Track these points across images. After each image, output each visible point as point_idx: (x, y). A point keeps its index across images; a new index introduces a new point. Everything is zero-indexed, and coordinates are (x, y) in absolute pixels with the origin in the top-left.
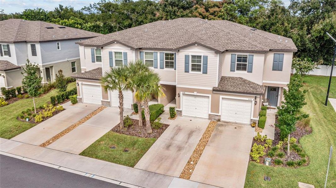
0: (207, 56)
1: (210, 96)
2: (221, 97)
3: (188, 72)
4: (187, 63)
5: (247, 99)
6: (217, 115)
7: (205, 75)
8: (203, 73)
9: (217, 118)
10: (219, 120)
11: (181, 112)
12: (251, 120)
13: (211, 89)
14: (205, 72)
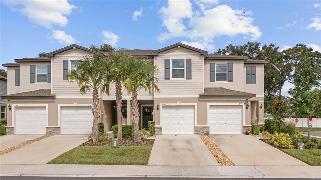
0: (191, 59)
1: (196, 105)
2: (209, 104)
3: (169, 79)
4: (167, 68)
5: (238, 104)
6: (206, 127)
7: (189, 81)
8: (187, 78)
9: (205, 130)
10: (208, 133)
11: (161, 129)
12: (244, 127)
13: (198, 96)
14: (189, 77)
